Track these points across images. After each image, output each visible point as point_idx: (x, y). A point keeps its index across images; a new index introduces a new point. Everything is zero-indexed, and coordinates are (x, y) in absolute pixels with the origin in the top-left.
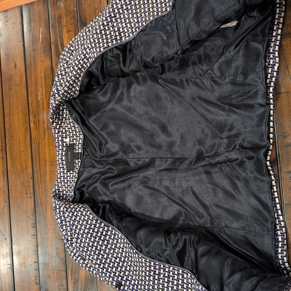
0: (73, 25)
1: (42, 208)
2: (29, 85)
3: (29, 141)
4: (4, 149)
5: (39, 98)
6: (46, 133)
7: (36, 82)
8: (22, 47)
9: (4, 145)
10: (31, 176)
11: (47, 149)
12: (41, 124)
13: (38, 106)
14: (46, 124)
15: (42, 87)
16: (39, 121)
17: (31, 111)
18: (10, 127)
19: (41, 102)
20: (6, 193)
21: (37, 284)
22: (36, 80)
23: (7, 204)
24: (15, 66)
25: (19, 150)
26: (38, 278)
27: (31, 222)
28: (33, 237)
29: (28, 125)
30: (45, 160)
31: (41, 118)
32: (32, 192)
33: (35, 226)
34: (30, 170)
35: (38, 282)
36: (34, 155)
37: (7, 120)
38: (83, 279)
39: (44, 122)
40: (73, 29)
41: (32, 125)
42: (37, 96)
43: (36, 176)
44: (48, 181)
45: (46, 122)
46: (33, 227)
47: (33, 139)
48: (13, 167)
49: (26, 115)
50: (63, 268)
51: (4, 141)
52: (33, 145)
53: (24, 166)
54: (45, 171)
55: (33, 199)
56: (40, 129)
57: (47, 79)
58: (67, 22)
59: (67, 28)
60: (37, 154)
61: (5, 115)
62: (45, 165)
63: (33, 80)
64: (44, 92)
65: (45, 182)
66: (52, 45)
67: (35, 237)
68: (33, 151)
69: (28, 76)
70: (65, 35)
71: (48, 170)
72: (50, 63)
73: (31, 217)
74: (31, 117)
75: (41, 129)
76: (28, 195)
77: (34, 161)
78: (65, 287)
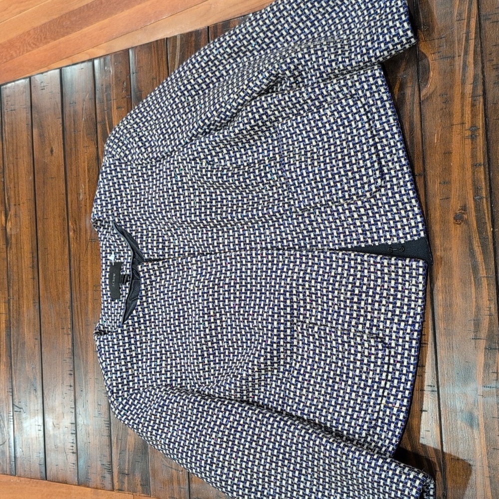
0: (125, 99)
1: (82, 349)
2: (68, 179)
3: (67, 257)
4: (36, 266)
5: (81, 197)
6: (89, 247)
7: (78, 176)
8: (60, 125)
9: (36, 260)
10: (68, 304)
11: (89, 268)
12: (83, 233)
13: (79, 208)
14: (89, 234)
15: (85, 182)
16: (80, 229)
17: (70, 214)
18: (44, 235)
19: (83, 203)
20: (38, 326)
21: (73, 453)
22: (77, 171)
23: (38, 342)
24: (52, 151)
25: (55, 268)
26: (74, 445)
27: (68, 367)
28: (69, 388)
29: (66, 233)
30: (87, 283)
31: (82, 225)
32: (70, 326)
33: (73, 373)
34: (68, 296)
35: (75, 451)
36: (73, 276)
37: (40, 226)
38: (132, 448)
39: (86, 231)
40: (125, 105)
41: (71, 233)
42: (78, 194)
43: (75, 304)
44: (89, 312)
45: (89, 231)
46: (71, 374)
47: (72, 253)
48: (46, 290)
49: (64, 220)
50: (106, 433)
51: (35, 255)
52: (72, 262)
53: (61, 290)
54: (87, 298)
55: (70, 337)
56: (82, 240)
57: (91, 170)
58: (117, 95)
59: (117, 104)
60: (77, 274)
61: (38, 219)
62: (87, 290)
63: (74, 172)
64: (87, 190)
65: (87, 314)
66: (99, 126)
67: (72, 388)
68: (72, 269)
69: (68, 166)
70: (115, 114)
71: (90, 297)
72: (95, 150)
73: (68, 360)
74: (70, 224)
75: (83, 241)
76: (65, 331)
77: (73, 284)
78: (108, 459)
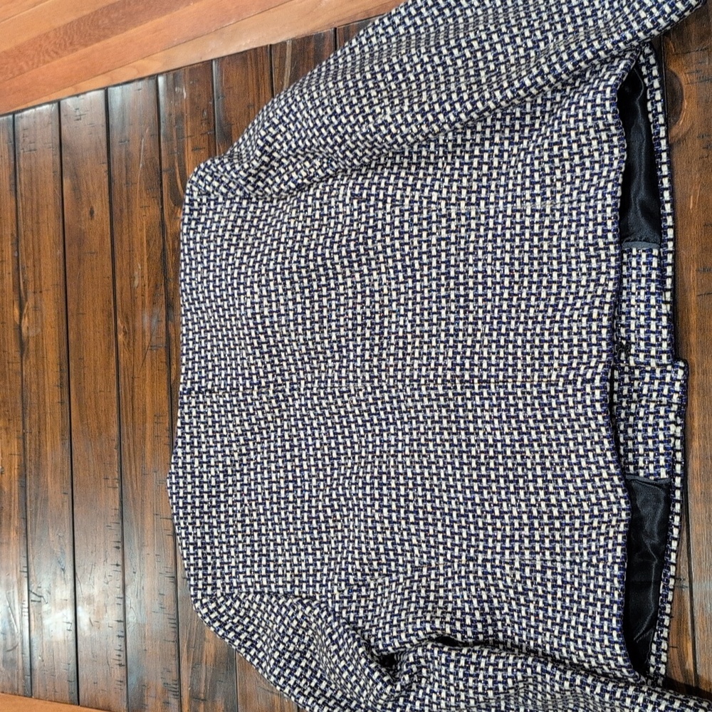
0: (206, 136)
1: (135, 510)
2: (117, 255)
3: (113, 371)
4: (65, 384)
5: (136, 282)
6: (148, 357)
7: (131, 251)
8: (105, 174)
9: (65, 375)
10: (115, 443)
11: (148, 389)
12: (139, 336)
13: (133, 299)
14: (148, 338)
15: (142, 260)
16: (134, 331)
17: (119, 308)
18: (78, 339)
19: (139, 291)
20: (67, 474)
21: (120, 665)
22: (131, 244)
23: (67, 498)
24: (92, 213)
25: (95, 388)
26: (123, 654)
27: (114, 537)
28: (116, 568)
29: (113, 336)
30: (144, 412)
31: (138, 325)
32: (117, 476)
33: (121, 546)
34: (114, 430)
35: (123, 662)
36: (123, 400)
37: (72, 324)
38: (210, 660)
39: (143, 333)
40: (205, 145)
41: (120, 337)
42: (132, 278)
43: (125, 443)
44: (148, 455)
45: (147, 334)
46: (118, 548)
47: (121, 366)
48: (82, 421)
49: (109, 316)
50: (172, 637)
51: (65, 368)
52: (122, 379)
53: (103, 422)
54: (144, 433)
55: (118, 490)
56: (136, 347)
57: (151, 244)
58: (193, 130)
59: (193, 143)
60: (129, 397)
61: (69, 314)
62: (144, 423)
63: (126, 247)
64: (146, 271)
65: (143, 458)
66: (164, 176)
67: (120, 568)
68: (122, 390)
69: (116, 236)
70: (189, 156)
71: (148, 432)
72: (159, 212)
73: (113, 526)
74: (119, 322)
75: (139, 349)
76: (110, 482)
77: (123, 412)
78: (175, 675)
